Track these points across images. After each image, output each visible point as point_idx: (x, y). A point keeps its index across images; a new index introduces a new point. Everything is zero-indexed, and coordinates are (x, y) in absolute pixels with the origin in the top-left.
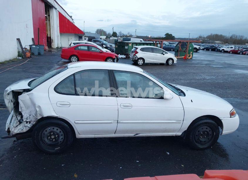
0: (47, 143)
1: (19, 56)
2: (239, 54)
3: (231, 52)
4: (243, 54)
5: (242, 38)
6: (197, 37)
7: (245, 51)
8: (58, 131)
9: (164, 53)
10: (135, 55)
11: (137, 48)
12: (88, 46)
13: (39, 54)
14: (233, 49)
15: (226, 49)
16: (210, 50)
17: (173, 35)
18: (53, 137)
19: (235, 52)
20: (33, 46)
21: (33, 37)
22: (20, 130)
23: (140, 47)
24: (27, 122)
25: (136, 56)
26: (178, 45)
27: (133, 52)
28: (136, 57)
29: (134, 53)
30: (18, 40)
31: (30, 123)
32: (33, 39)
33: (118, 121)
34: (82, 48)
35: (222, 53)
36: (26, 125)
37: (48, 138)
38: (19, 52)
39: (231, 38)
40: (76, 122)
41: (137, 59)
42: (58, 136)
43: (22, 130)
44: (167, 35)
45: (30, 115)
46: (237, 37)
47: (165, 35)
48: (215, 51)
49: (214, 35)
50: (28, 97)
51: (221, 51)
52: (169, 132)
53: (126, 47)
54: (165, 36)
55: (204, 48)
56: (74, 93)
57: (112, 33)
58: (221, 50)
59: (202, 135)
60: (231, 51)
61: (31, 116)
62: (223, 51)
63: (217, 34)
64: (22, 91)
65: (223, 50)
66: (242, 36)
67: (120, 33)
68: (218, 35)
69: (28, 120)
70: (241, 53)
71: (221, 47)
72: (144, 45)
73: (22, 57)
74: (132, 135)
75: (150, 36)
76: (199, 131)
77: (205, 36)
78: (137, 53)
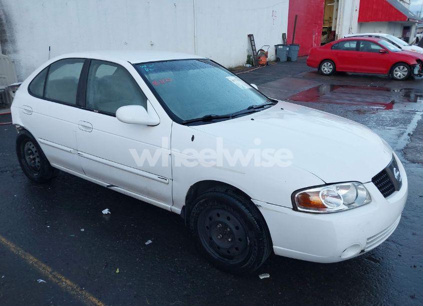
1: (248, 62)
12: (358, 42)
13: (289, 60)
20: (279, 47)
21: (286, 32)
30: (250, 36)
32: (284, 35)
33: (78, 151)
34: (347, 45)
38: (249, 57)
56: (42, 96)
73: (252, 64)
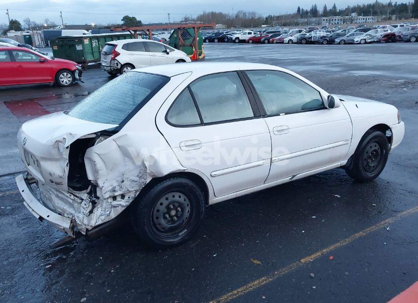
0: (164, 228)
2: (264, 43)
3: (251, 41)
4: (269, 43)
5: (253, 16)
6: (181, 20)
7: (271, 37)
8: (182, 200)
9: (168, 51)
10: (113, 59)
11: (115, 46)
14: (253, 35)
15: (242, 37)
16: (216, 41)
17: (138, 19)
18: (173, 213)
19: (256, 41)
22: (103, 217)
23: (120, 43)
24: (114, 198)
25: (116, 62)
26: (175, 36)
27: (106, 54)
28: (117, 64)
29: (112, 56)
31: (123, 196)
33: (271, 159)
35: (237, 44)
36: (115, 203)
37: (165, 218)
39: (236, 17)
40: (213, 174)
41: (119, 67)
42: (183, 210)
43: (108, 215)
44: (126, 18)
45: (123, 181)
46: (244, 14)
47: (122, 20)
48: (224, 42)
49: (208, 14)
50: (114, 146)
51: (234, 42)
52: (322, 165)
53: (79, 48)
54: (122, 22)
55: (206, 39)
56: (200, 122)
57: (8, 24)
58: (234, 38)
59: (370, 158)
60: (250, 39)
61: (127, 183)
62: (237, 41)
63: (214, 11)
64: (94, 136)
65: (238, 38)
66: (253, 14)
67: (28, 21)
68: (215, 13)
69: (116, 194)
70: (266, 41)
71: (233, 33)
72: (119, 39)
74: (287, 179)
75: (93, 24)
76: (367, 153)
77: (195, 17)
78: (117, 54)
